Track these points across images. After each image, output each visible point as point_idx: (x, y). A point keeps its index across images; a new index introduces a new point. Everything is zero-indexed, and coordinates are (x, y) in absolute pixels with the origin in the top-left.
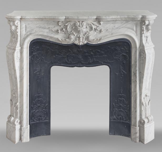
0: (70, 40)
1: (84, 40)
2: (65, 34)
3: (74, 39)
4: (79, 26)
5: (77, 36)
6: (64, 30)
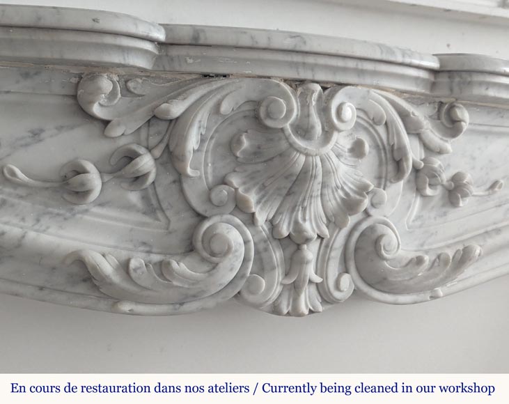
0: (215, 266)
1: (333, 269)
2: (152, 207)
3: (246, 260)
4: (303, 130)
5: (273, 225)
6: (146, 162)
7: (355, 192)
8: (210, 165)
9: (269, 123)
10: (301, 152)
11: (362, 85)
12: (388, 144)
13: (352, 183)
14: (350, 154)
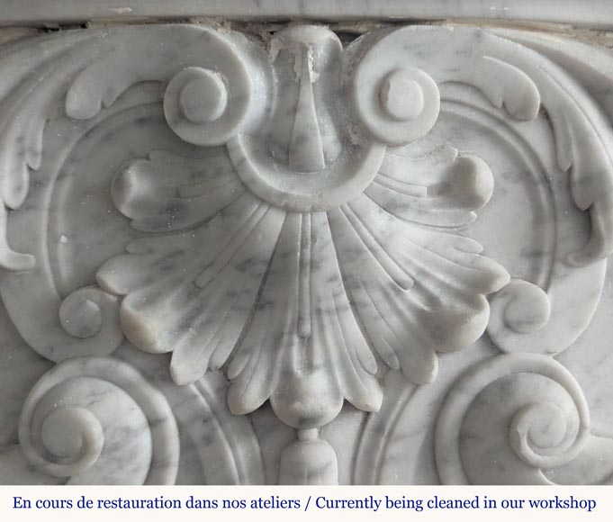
7: (458, 294)
8: (63, 239)
9: (187, 134)
10: (271, 205)
11: (455, 20)
12: (557, 166)
13: (449, 272)
14: (438, 199)
